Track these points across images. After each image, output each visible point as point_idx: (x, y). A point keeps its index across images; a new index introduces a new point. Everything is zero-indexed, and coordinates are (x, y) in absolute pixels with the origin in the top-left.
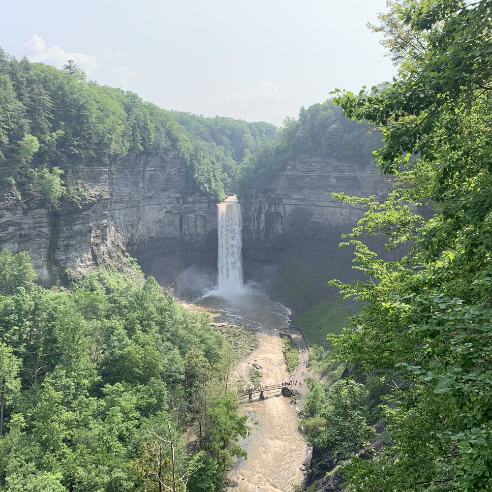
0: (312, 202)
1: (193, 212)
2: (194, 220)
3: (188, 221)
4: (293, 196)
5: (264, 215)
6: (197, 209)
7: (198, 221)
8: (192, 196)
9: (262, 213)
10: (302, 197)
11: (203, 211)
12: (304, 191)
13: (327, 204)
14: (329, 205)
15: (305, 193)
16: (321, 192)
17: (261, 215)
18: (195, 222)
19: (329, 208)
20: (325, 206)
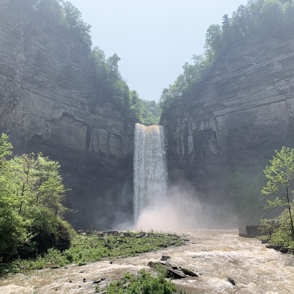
0: (252, 103)
1: (105, 127)
2: (106, 138)
3: (98, 136)
4: (225, 104)
5: (192, 136)
6: (109, 124)
7: (111, 139)
8: (102, 107)
9: (190, 134)
10: (237, 102)
11: (118, 129)
12: (239, 94)
13: (273, 99)
14: (277, 100)
15: (242, 96)
16: (262, 87)
17: (189, 137)
18: (108, 140)
19: (276, 104)
20: (269, 104)
